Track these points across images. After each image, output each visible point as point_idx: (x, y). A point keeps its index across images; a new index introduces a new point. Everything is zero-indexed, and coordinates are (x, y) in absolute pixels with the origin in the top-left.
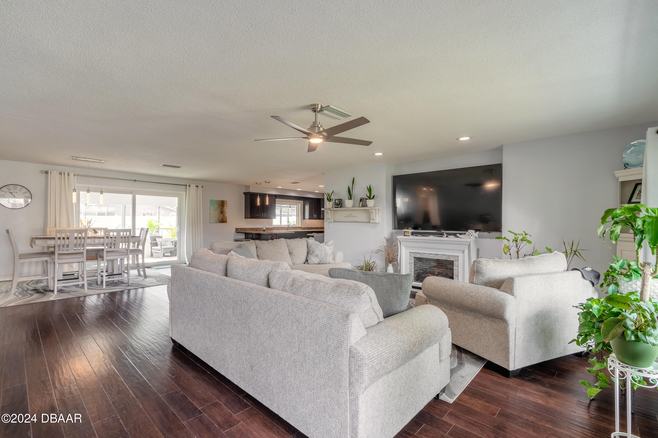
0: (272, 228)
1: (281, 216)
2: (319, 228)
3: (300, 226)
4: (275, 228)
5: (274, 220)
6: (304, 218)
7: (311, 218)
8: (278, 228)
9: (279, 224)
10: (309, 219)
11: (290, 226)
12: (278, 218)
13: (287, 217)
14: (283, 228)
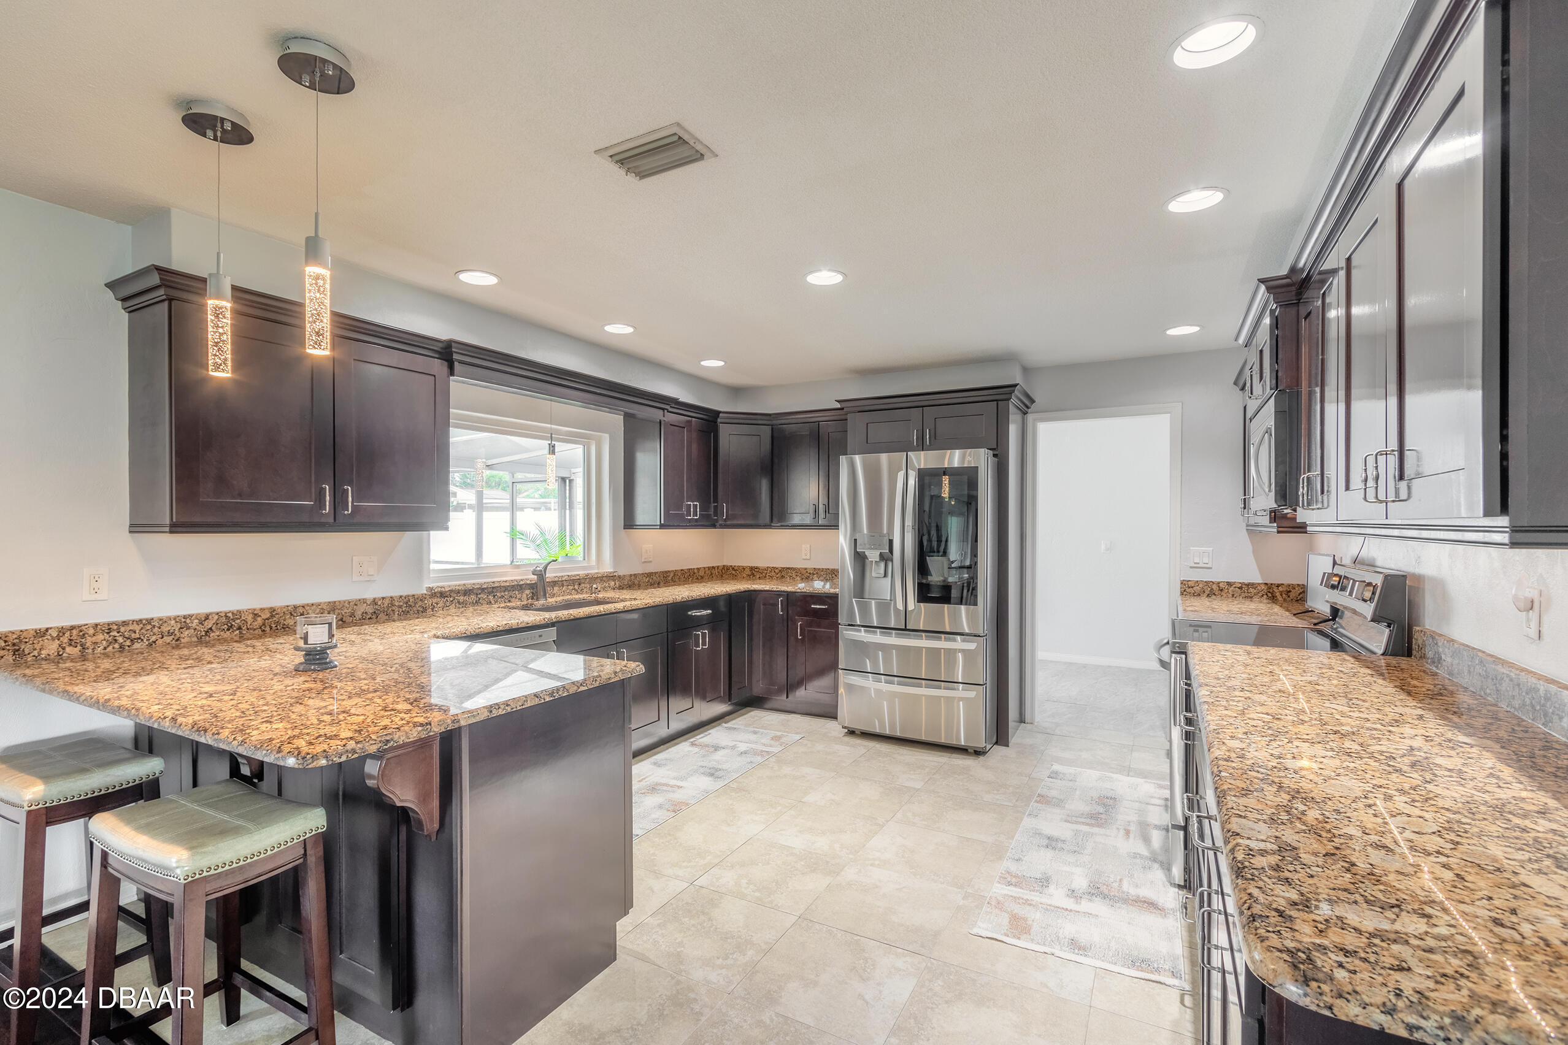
0: (422, 598)
1: (480, 507)
2: (701, 573)
3: (607, 568)
4: (442, 595)
5: (435, 535)
6: (629, 522)
7: (672, 520)
8: (467, 592)
9: (470, 557)
10: (662, 526)
11: (550, 575)
12: (461, 523)
13: (507, 515)
14: (506, 589)
